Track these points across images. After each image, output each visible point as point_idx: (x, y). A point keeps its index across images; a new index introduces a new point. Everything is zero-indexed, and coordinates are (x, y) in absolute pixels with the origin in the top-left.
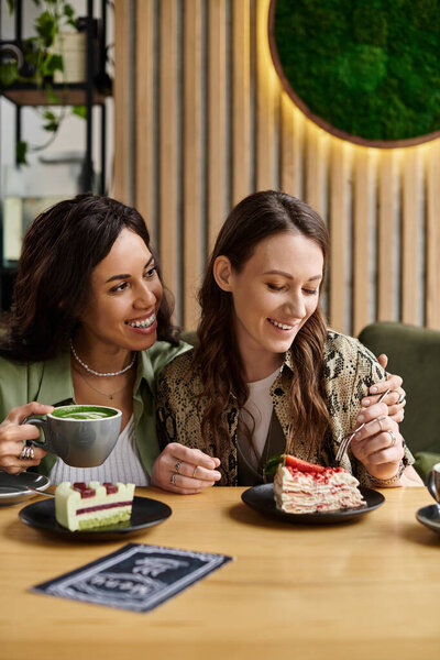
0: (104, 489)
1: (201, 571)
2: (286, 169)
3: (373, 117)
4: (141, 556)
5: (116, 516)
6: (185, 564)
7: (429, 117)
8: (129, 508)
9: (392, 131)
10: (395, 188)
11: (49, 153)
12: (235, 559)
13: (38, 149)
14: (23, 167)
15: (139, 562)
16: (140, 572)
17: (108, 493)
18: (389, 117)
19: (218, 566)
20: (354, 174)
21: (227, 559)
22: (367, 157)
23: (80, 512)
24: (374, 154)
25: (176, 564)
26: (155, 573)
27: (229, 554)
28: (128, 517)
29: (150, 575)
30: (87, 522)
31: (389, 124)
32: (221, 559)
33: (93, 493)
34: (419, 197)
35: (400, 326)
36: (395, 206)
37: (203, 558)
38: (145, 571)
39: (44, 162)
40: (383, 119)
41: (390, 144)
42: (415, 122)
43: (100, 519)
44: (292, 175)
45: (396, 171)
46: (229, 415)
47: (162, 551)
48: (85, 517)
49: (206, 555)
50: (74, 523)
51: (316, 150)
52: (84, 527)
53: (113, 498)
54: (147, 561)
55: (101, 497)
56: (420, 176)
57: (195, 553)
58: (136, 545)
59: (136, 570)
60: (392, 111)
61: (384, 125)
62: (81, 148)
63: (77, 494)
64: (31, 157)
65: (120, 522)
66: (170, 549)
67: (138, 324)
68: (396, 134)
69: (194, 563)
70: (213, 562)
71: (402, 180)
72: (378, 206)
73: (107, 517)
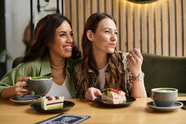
0: (55, 98)
1: (81, 120)
2: (114, 11)
4: (64, 117)
5: (58, 106)
6: (77, 118)
8: (63, 104)
10: (146, 15)
11: (46, 8)
12: (92, 117)
13: (43, 7)
14: (40, 12)
15: (63, 118)
16: (63, 121)
17: (56, 99)
19: (86, 119)
20: (134, 11)
21: (89, 117)
22: (137, 7)
23: (48, 105)
24: (139, 5)
25: (74, 118)
26: (67, 121)
27: (90, 115)
28: (62, 106)
29: (66, 122)
30: (50, 108)
32: (88, 117)
33: (51, 99)
34: (153, 18)
35: (148, 54)
36: (146, 20)
37: (82, 117)
38: (65, 120)
39: (45, 10)
41: (144, 2)
43: (54, 107)
44: (116, 12)
45: (146, 10)
46: (94, 80)
47: (71, 115)
49: (83, 116)
50: (46, 108)
51: (123, 5)
52: (49, 109)
53: (58, 101)
54: (66, 118)
55: (54, 100)
56: (153, 12)
57: (80, 115)
58: (63, 114)
59: (62, 120)
62: (56, 6)
63: (47, 100)
64: (41, 9)
65: (60, 108)
66: (73, 114)
67: (67, 48)
69: (79, 118)
70: (85, 118)
71: (148, 13)
72: (141, 21)
73: (56, 106)
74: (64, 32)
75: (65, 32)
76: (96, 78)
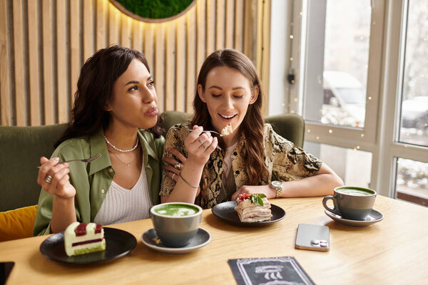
3: (146, 6)
7: (171, 9)
9: (155, 14)
17: (96, 233)
18: (153, 7)
20: (132, 34)
23: (74, 245)
24: (142, 25)
30: (81, 251)
31: (153, 11)
40: (150, 8)
42: (165, 11)
46: (218, 163)
48: (79, 248)
50: (71, 252)
52: (78, 253)
55: (91, 235)
60: (155, 4)
61: (150, 10)
68: (156, 16)
74: (134, 82)
75: (138, 82)
76: (220, 161)
